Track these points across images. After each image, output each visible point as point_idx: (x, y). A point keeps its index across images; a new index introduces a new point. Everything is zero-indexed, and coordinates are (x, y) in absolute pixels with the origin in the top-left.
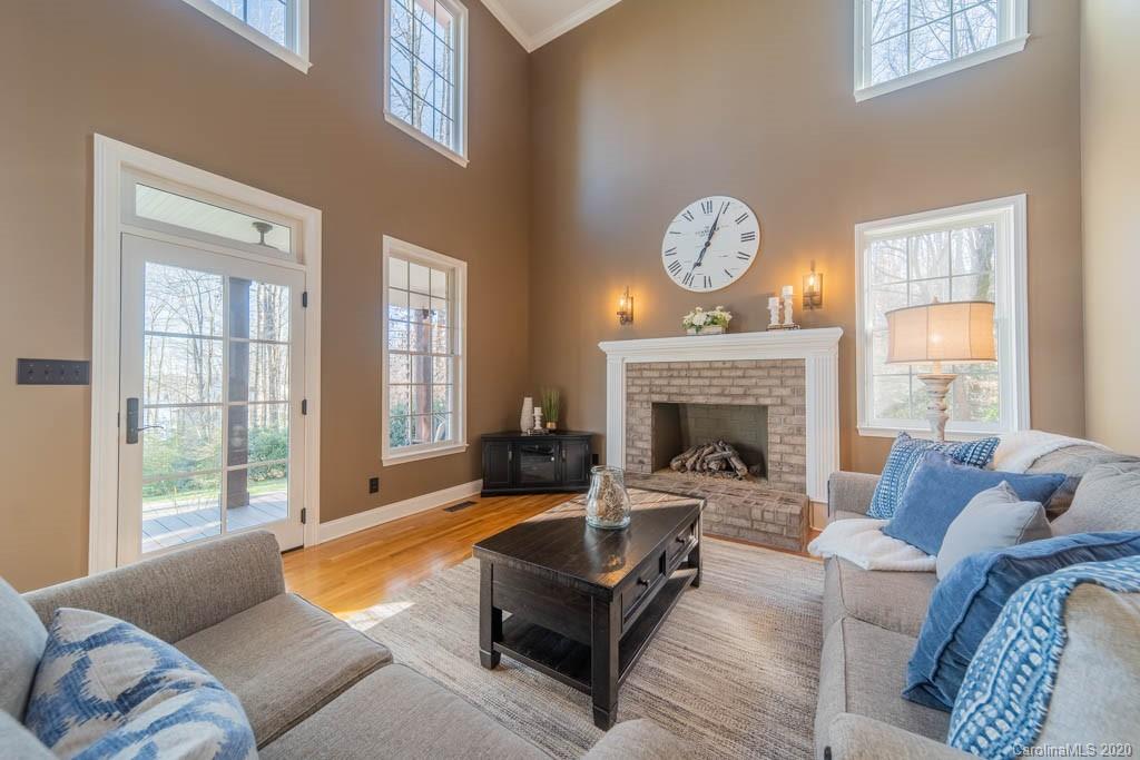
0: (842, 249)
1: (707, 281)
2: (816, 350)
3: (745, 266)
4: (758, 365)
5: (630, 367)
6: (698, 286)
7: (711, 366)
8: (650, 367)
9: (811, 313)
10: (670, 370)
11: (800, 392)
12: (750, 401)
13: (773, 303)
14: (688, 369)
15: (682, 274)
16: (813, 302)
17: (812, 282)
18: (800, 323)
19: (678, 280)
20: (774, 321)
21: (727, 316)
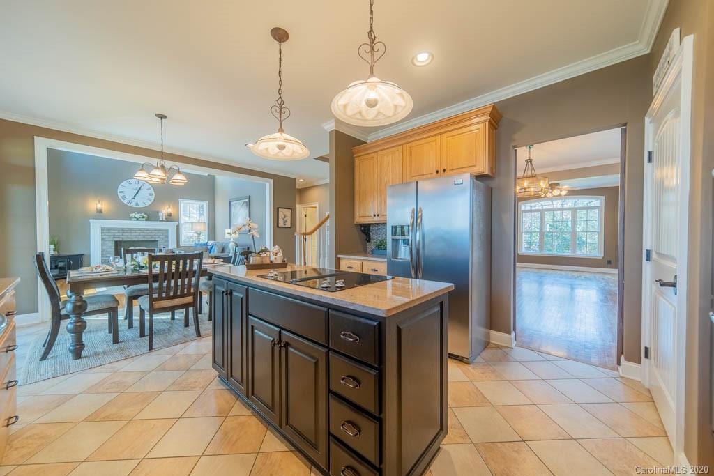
0: (177, 204)
1: (137, 204)
2: (171, 227)
3: (150, 203)
4: (155, 230)
5: (102, 229)
6: (133, 205)
7: (140, 230)
8: (114, 229)
9: (169, 218)
10: (123, 230)
11: (167, 237)
12: (153, 239)
13: (160, 214)
14: (131, 230)
15: (127, 200)
16: (170, 215)
17: (170, 211)
18: (167, 220)
19: (125, 202)
20: (161, 219)
21: (145, 216)
